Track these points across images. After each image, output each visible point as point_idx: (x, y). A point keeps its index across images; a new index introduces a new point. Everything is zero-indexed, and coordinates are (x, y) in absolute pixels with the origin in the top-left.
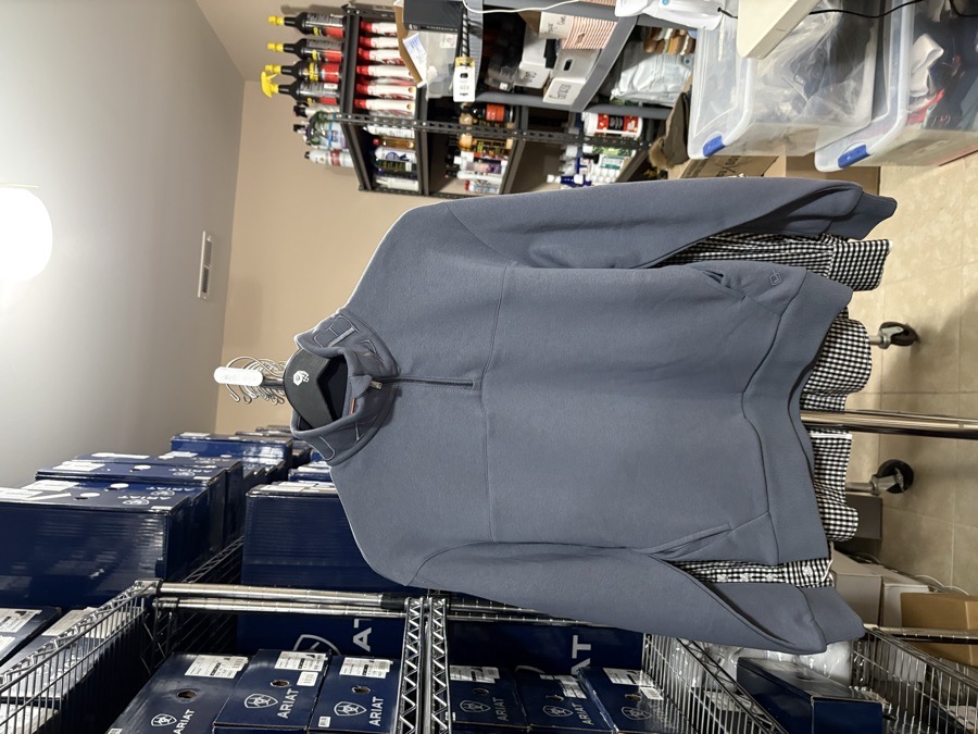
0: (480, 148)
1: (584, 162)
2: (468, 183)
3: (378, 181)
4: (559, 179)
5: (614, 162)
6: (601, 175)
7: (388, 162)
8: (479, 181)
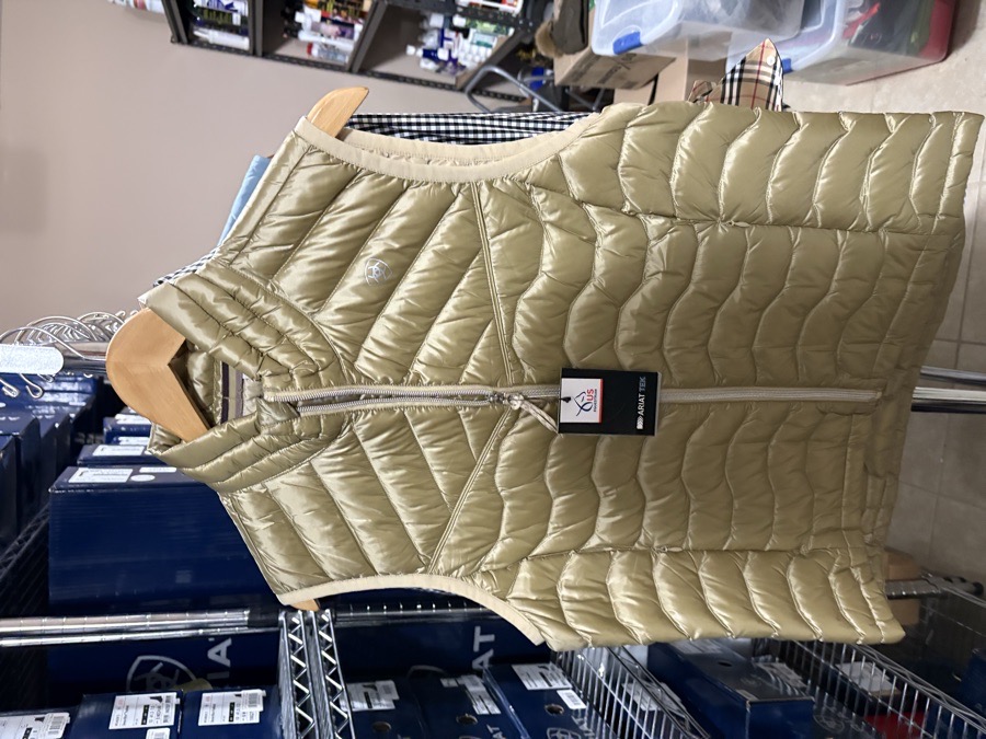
0: (330, 6)
1: (449, 34)
2: (310, 46)
3: (196, 33)
4: (420, 53)
5: (486, 39)
6: (470, 52)
7: (210, 11)
8: (326, 45)
